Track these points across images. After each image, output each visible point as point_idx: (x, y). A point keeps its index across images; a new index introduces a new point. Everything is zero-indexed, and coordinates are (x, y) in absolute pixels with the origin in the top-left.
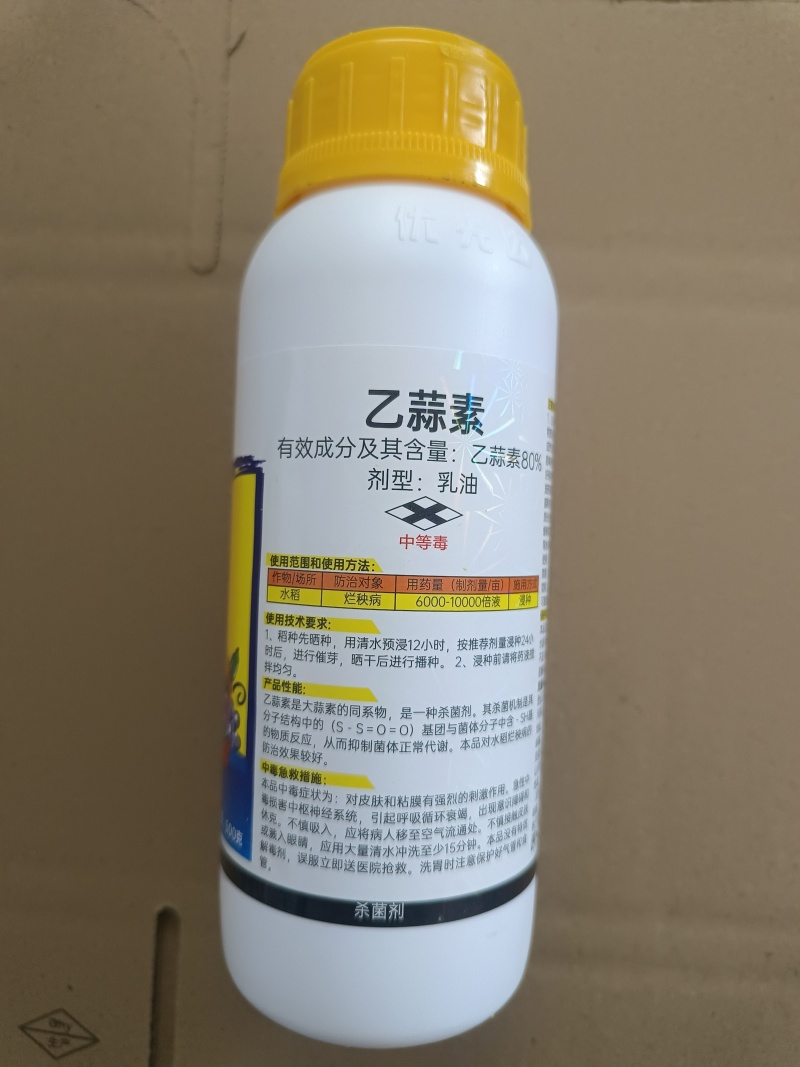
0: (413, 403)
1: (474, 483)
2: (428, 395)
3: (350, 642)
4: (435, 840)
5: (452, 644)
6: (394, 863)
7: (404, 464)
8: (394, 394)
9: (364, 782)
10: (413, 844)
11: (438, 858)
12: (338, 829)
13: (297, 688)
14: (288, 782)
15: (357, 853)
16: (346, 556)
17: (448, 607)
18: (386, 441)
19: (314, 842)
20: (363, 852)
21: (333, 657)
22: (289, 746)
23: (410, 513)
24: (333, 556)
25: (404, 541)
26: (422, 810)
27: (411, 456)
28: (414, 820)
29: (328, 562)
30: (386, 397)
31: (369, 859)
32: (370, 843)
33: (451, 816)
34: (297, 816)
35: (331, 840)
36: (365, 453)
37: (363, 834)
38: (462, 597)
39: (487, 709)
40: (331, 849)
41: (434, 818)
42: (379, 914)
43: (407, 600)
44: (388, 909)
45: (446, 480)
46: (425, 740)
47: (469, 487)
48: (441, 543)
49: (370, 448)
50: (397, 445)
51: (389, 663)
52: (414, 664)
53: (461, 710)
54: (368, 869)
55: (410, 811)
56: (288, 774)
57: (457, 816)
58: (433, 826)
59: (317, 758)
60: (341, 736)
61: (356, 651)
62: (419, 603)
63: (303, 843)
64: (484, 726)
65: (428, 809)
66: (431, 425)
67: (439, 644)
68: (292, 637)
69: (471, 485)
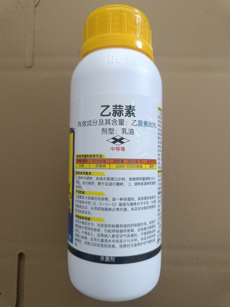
0: (114, 108)
1: (133, 131)
2: (118, 106)
3: (97, 179)
4: (124, 238)
5: (127, 179)
6: (112, 244)
7: (111, 127)
8: (108, 106)
9: (102, 220)
10: (117, 239)
11: (125, 243)
12: (95, 234)
13: (83, 193)
14: (81, 220)
15: (100, 241)
16: (96, 154)
17: (126, 168)
18: (106, 120)
19: (89, 237)
20: (102, 241)
21: (93, 183)
22: (82, 210)
23: (114, 140)
24: (92, 154)
25: (112, 149)
26: (119, 229)
27: (113, 124)
28: (117, 231)
29: (91, 156)
30: (106, 107)
31: (104, 243)
32: (104, 238)
33: (129, 231)
34: (84, 230)
35: (93, 237)
36: (100, 124)
37: (102, 235)
38: (130, 165)
39: (139, 199)
40: (93, 240)
41: (123, 231)
42: (107, 260)
43: (113, 166)
44: (110, 258)
45: (124, 131)
46: (120, 207)
47: (131, 133)
48: (123, 149)
49: (102, 122)
50: (109, 121)
51: (109, 185)
52: (116, 185)
53: (131, 199)
54: (104, 246)
55: (116, 229)
56: (82, 218)
57: (130, 231)
58: (123, 234)
59: (89, 213)
60: (95, 206)
61: (99, 181)
62: (117, 167)
63: (86, 238)
64: (139, 204)
65: (121, 228)
66: (119, 115)
67: (123, 179)
68: (82, 178)
69: (132, 132)
